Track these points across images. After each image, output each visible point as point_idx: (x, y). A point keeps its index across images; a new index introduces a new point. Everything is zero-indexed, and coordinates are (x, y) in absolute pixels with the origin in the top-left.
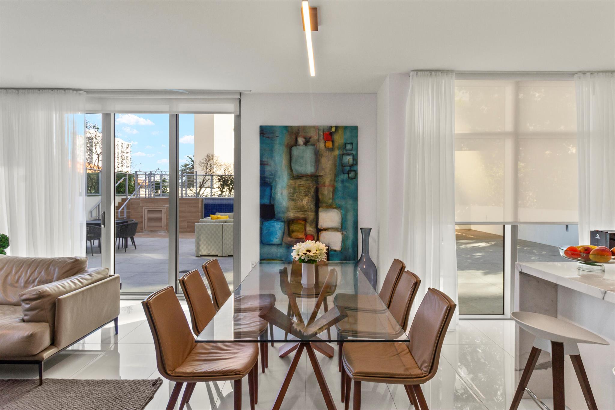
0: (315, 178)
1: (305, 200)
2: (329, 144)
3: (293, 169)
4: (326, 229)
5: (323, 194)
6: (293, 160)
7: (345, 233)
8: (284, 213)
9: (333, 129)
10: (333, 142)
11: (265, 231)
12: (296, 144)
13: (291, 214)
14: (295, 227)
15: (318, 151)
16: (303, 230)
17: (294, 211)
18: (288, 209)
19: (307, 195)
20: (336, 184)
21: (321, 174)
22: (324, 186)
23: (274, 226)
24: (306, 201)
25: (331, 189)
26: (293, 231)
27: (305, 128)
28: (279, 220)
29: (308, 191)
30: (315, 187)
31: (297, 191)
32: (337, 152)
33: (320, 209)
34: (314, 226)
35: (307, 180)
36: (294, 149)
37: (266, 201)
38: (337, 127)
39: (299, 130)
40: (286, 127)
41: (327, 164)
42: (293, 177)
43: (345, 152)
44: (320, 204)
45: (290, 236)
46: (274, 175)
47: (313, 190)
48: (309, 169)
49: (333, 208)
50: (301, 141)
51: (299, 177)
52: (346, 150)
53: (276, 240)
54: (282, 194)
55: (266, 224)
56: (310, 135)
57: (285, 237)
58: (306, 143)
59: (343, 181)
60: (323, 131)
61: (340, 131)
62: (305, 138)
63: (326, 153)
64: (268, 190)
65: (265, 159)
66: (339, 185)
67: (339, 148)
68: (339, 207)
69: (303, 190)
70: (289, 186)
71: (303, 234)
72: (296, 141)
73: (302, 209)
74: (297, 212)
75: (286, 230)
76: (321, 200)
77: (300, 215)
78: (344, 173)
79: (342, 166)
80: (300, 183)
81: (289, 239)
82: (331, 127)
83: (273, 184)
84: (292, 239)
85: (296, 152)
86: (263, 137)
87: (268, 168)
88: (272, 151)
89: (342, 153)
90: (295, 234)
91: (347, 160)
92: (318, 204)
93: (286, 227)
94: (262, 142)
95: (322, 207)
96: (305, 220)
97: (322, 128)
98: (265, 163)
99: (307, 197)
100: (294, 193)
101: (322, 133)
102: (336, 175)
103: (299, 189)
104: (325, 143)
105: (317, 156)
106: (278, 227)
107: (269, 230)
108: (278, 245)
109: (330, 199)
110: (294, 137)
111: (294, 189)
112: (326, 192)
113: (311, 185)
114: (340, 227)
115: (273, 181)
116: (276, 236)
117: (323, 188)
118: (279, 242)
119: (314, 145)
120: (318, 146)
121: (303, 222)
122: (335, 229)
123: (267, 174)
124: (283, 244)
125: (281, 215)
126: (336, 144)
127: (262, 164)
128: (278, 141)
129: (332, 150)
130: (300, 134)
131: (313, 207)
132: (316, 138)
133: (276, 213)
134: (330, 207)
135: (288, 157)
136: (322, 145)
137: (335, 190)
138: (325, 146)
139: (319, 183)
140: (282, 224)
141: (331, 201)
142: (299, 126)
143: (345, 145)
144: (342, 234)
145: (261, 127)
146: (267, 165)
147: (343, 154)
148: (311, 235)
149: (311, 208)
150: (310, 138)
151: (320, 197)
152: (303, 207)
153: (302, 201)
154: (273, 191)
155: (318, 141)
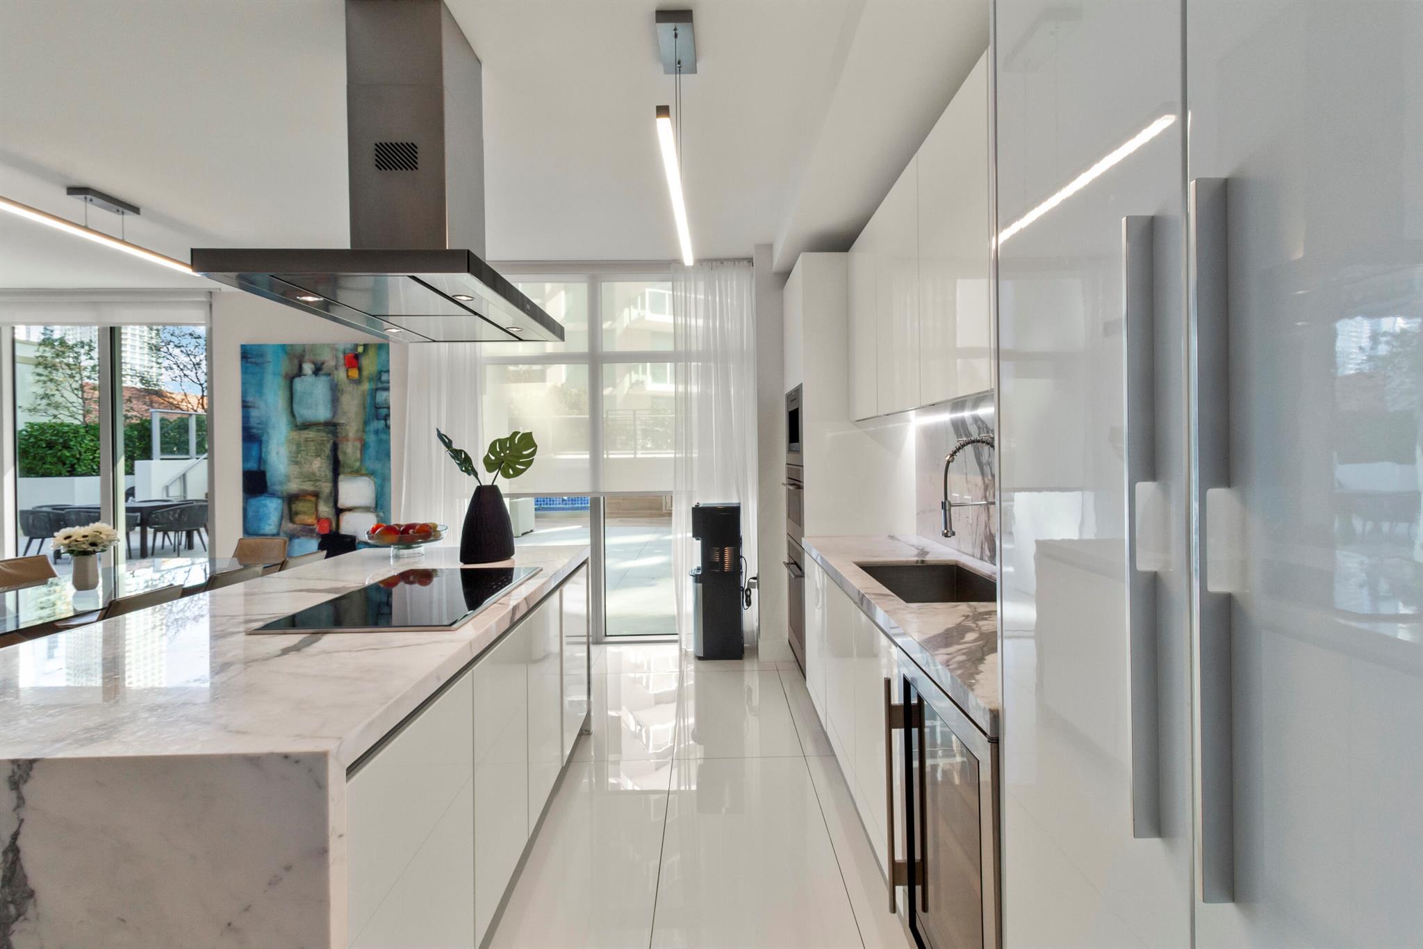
0: (332, 427)
1: (315, 462)
2: (354, 373)
3: (296, 413)
4: (350, 510)
5: (345, 453)
6: (296, 399)
7: (381, 514)
8: (281, 483)
9: (360, 349)
10: (360, 370)
11: (250, 514)
12: (300, 373)
13: (294, 487)
14: (299, 506)
15: (337, 385)
16: (313, 510)
17: (298, 480)
18: (288, 478)
19: (319, 456)
20: (365, 437)
21: (341, 421)
22: (347, 440)
23: (265, 506)
24: (319, 466)
25: (358, 444)
26: (297, 513)
27: (314, 348)
28: (273, 495)
29: (321, 449)
30: (331, 441)
31: (303, 448)
32: (366, 386)
33: (341, 477)
34: (331, 504)
35: (318, 431)
36: (297, 381)
37: (253, 465)
38: (365, 346)
39: (304, 351)
40: (283, 347)
41: (352, 405)
42: (296, 426)
43: (380, 385)
44: (341, 469)
45: (292, 520)
46: (264, 424)
47: (329, 446)
48: (322, 413)
49: (362, 475)
50: (308, 368)
51: (306, 426)
52: (382, 382)
53: (270, 526)
54: (278, 453)
55: (254, 502)
56: (320, 359)
57: (283, 522)
58: (317, 371)
59: (377, 432)
60: (344, 353)
61: (371, 352)
62: (314, 363)
63: (349, 388)
64: (255, 447)
65: (250, 399)
66: (371, 439)
67: (370, 379)
68: (371, 474)
69: (312, 447)
70: (289, 441)
71: (314, 517)
72: (300, 368)
73: (311, 477)
74: (304, 481)
75: (286, 512)
76: (342, 462)
77: (308, 487)
78: (378, 419)
79: (376, 408)
80: (306, 436)
81: (291, 526)
82: (356, 346)
83: (264, 438)
84: (295, 526)
85: (299, 384)
86: (247, 362)
87: (254, 413)
88: (260, 385)
89: (374, 387)
90: (300, 518)
91: (383, 398)
92: (337, 468)
93: (286, 507)
94: (245, 371)
95: (344, 473)
96: (316, 495)
97: (341, 348)
98: (250, 404)
99: (319, 459)
100: (298, 452)
101: (341, 356)
102: (366, 423)
103: (305, 446)
104: (347, 371)
105: (335, 393)
106: (272, 508)
107: (258, 511)
108: (273, 535)
109: (355, 461)
110: (296, 362)
111: (298, 445)
112: (350, 451)
113: (325, 439)
114: (374, 505)
115: (263, 434)
116: (270, 522)
117: (345, 443)
118: (275, 531)
119: (329, 375)
120: (336, 377)
121: (313, 499)
122: (366, 509)
123: (253, 422)
124: (281, 534)
125: (278, 488)
126: (365, 373)
127: (246, 406)
128: (270, 368)
129: (358, 382)
130: (307, 357)
131: (329, 474)
132: (333, 363)
133: (269, 484)
134: (357, 473)
135: (287, 394)
136: (341, 374)
137: (364, 446)
138: (348, 376)
139: (339, 435)
140: (280, 501)
141: (358, 464)
142: (304, 345)
143: (380, 374)
144: (377, 516)
145: (243, 347)
146: (254, 407)
147: (377, 389)
148: (327, 519)
149: (326, 476)
150: (323, 363)
151: (341, 457)
152: (313, 474)
153: (311, 464)
154: (264, 449)
155: (336, 368)
